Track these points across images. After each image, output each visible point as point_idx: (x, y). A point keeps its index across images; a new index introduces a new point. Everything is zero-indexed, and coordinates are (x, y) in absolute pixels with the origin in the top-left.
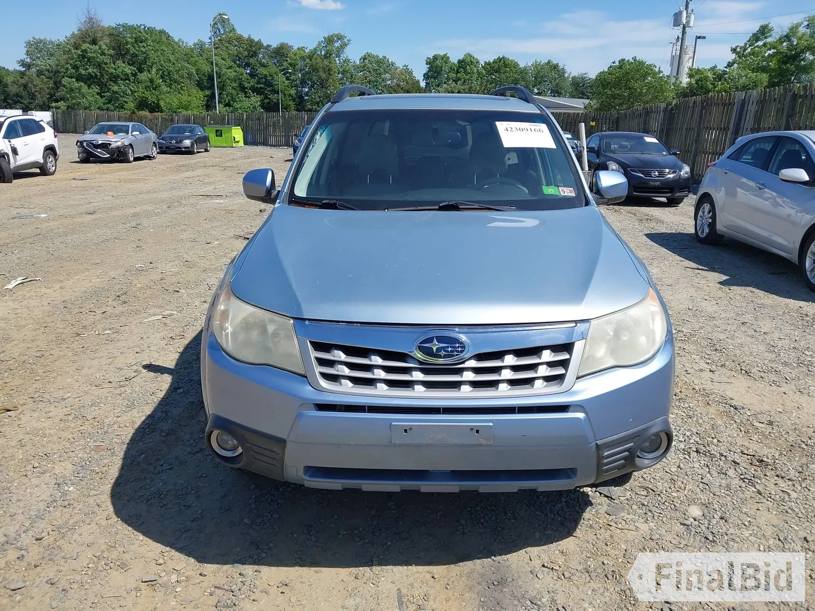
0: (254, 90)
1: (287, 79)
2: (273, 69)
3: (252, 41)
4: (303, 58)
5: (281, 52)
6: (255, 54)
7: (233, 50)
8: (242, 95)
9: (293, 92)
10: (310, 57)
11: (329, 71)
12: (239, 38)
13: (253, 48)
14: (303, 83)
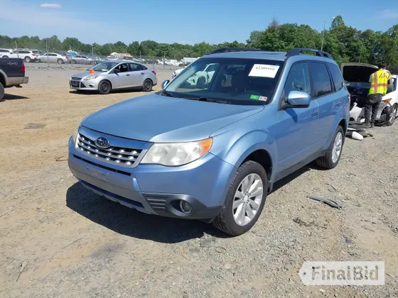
0: (347, 54)
1: (367, 48)
2: (360, 43)
3: (351, 29)
4: (378, 37)
5: (366, 35)
6: (352, 35)
7: (340, 34)
8: (340, 56)
9: (368, 55)
10: (382, 37)
11: (392, 44)
12: (345, 28)
13: (351, 32)
14: (376, 50)
